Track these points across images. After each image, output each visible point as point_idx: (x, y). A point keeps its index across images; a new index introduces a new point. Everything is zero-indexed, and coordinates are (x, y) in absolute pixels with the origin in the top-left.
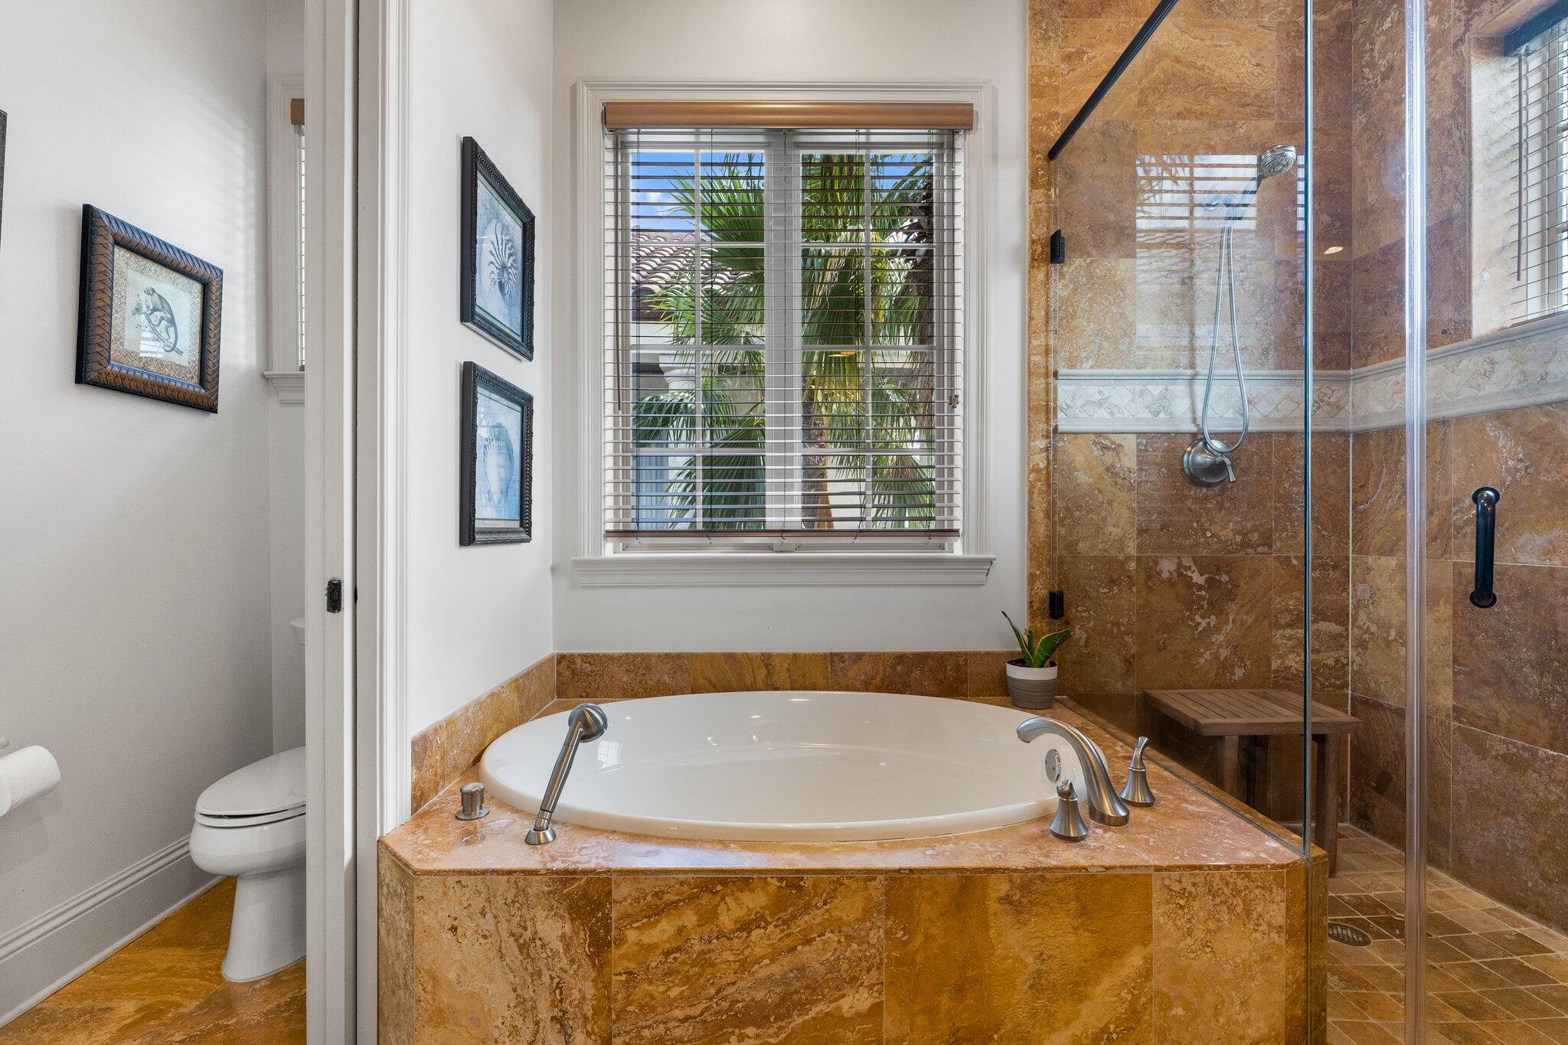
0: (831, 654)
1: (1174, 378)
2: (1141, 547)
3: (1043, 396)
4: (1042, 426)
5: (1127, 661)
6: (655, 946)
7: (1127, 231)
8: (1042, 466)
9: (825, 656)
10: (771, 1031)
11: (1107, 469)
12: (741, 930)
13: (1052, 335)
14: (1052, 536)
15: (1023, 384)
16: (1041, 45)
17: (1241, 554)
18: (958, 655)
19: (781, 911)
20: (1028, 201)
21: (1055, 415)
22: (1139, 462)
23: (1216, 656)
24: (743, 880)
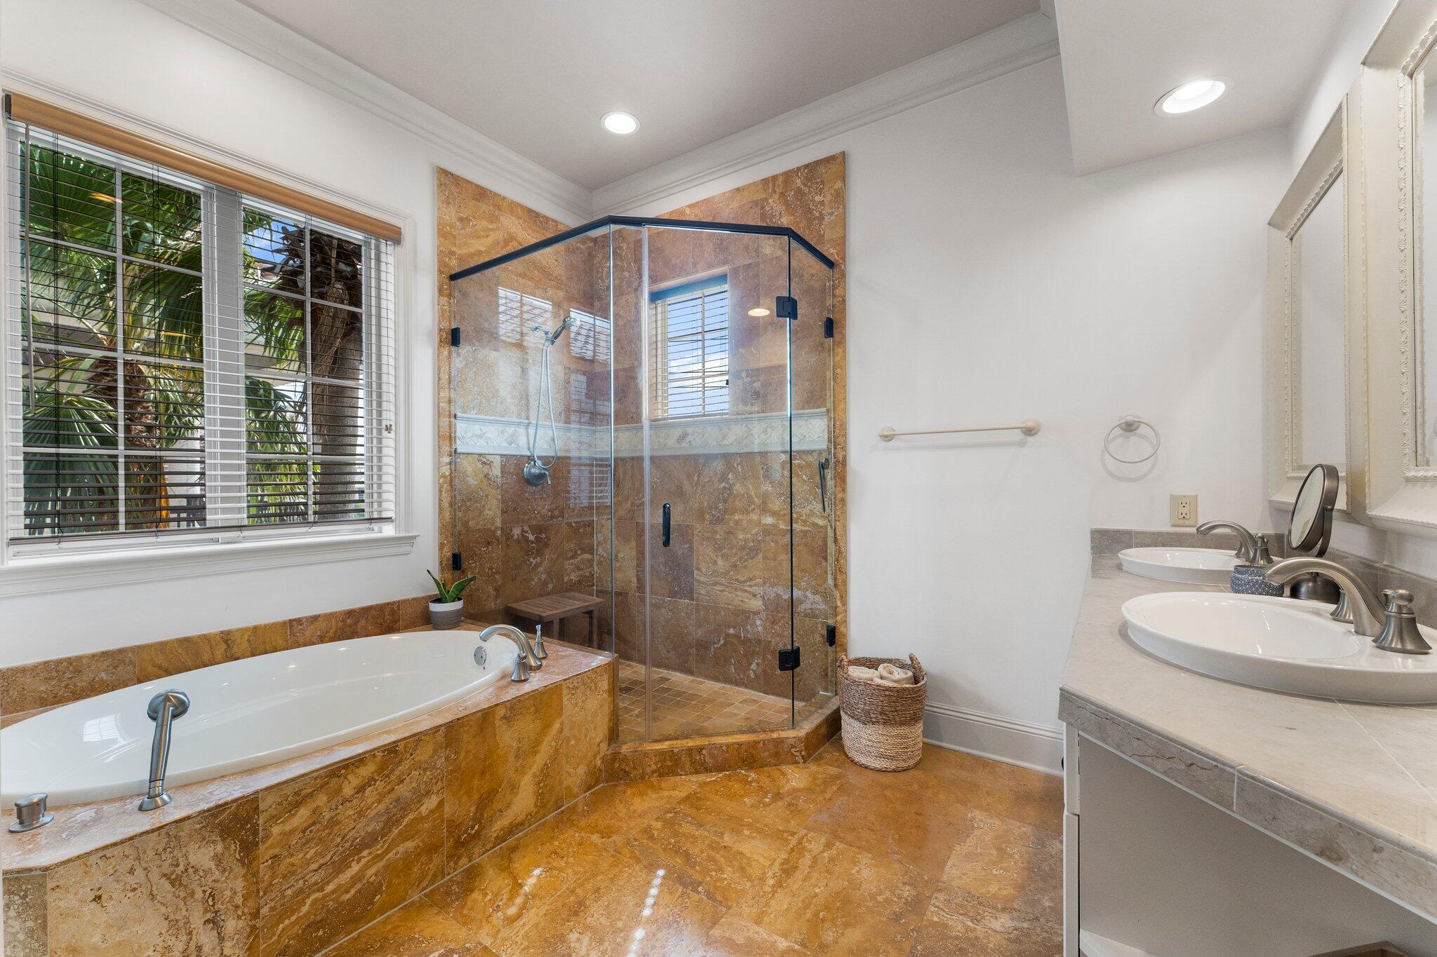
0: (290, 620)
1: (519, 424)
2: (504, 522)
3: (447, 429)
4: (447, 449)
5: (496, 590)
6: (296, 829)
7: (495, 335)
8: (447, 474)
9: (284, 623)
10: (379, 847)
11: (485, 476)
12: (357, 793)
13: (452, 391)
14: (454, 518)
15: (434, 420)
16: (445, 205)
17: (551, 522)
18: (393, 603)
19: (384, 770)
20: (436, 303)
21: (455, 442)
22: (502, 472)
23: (540, 579)
24: (359, 760)
